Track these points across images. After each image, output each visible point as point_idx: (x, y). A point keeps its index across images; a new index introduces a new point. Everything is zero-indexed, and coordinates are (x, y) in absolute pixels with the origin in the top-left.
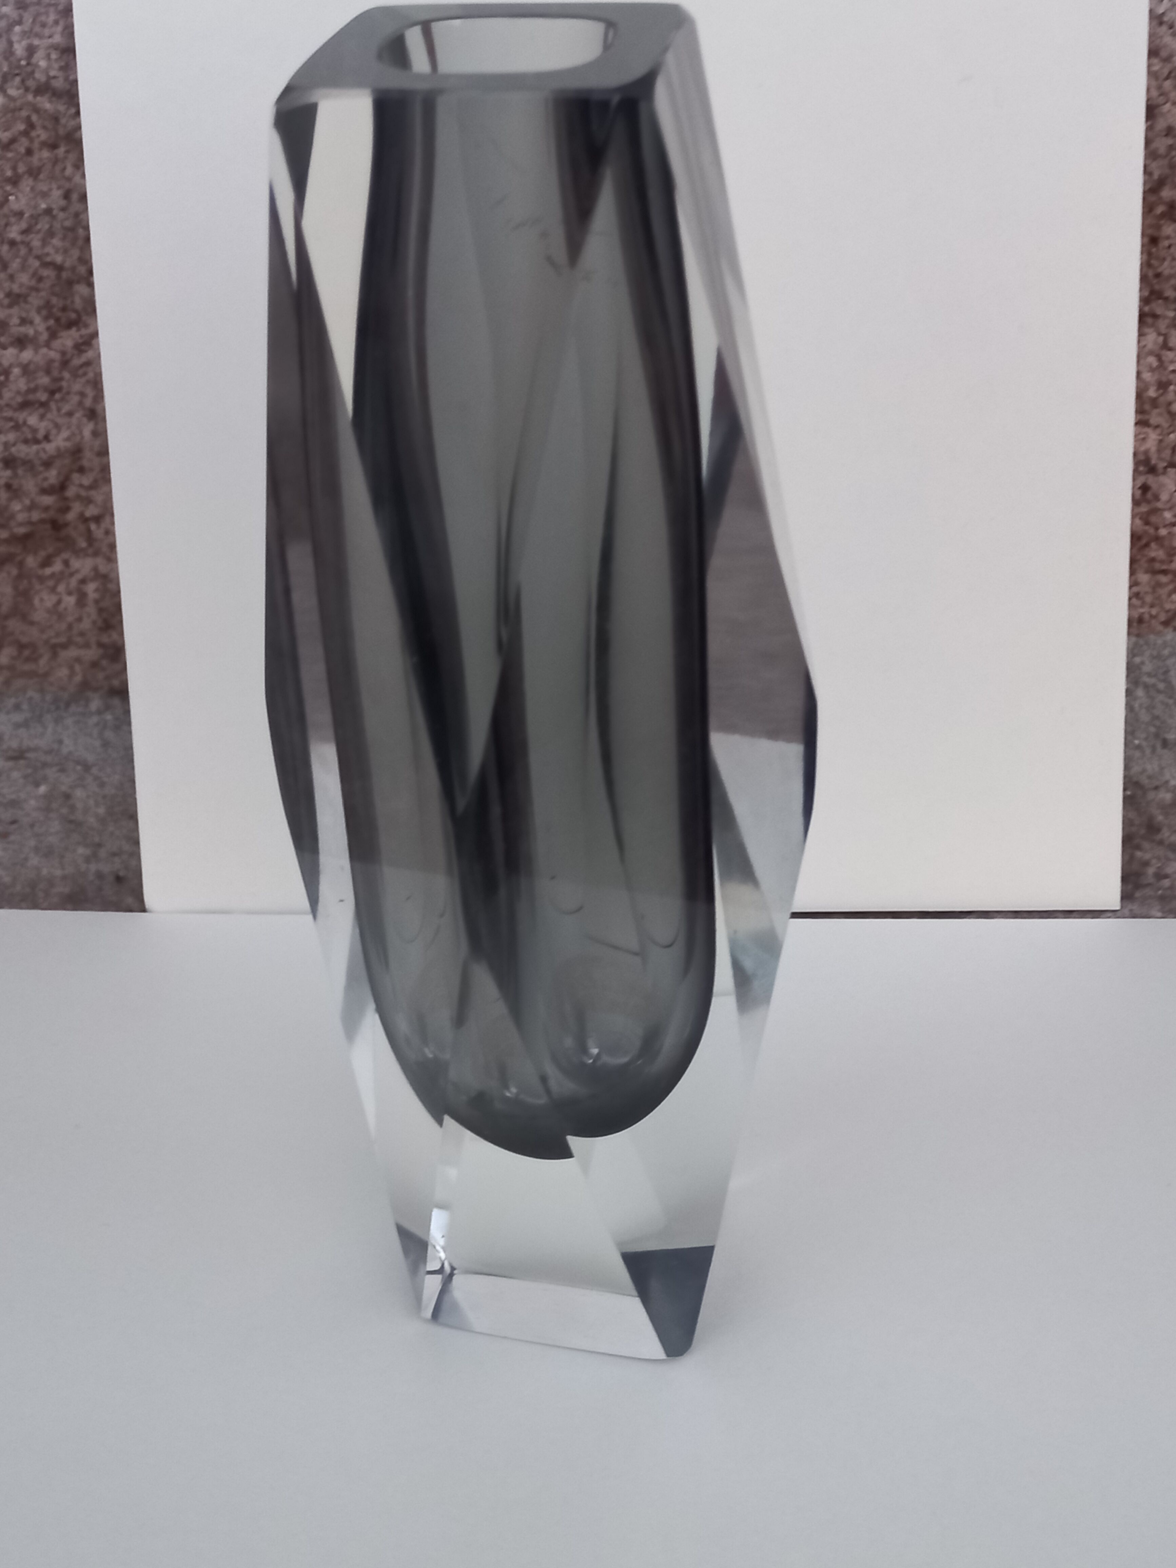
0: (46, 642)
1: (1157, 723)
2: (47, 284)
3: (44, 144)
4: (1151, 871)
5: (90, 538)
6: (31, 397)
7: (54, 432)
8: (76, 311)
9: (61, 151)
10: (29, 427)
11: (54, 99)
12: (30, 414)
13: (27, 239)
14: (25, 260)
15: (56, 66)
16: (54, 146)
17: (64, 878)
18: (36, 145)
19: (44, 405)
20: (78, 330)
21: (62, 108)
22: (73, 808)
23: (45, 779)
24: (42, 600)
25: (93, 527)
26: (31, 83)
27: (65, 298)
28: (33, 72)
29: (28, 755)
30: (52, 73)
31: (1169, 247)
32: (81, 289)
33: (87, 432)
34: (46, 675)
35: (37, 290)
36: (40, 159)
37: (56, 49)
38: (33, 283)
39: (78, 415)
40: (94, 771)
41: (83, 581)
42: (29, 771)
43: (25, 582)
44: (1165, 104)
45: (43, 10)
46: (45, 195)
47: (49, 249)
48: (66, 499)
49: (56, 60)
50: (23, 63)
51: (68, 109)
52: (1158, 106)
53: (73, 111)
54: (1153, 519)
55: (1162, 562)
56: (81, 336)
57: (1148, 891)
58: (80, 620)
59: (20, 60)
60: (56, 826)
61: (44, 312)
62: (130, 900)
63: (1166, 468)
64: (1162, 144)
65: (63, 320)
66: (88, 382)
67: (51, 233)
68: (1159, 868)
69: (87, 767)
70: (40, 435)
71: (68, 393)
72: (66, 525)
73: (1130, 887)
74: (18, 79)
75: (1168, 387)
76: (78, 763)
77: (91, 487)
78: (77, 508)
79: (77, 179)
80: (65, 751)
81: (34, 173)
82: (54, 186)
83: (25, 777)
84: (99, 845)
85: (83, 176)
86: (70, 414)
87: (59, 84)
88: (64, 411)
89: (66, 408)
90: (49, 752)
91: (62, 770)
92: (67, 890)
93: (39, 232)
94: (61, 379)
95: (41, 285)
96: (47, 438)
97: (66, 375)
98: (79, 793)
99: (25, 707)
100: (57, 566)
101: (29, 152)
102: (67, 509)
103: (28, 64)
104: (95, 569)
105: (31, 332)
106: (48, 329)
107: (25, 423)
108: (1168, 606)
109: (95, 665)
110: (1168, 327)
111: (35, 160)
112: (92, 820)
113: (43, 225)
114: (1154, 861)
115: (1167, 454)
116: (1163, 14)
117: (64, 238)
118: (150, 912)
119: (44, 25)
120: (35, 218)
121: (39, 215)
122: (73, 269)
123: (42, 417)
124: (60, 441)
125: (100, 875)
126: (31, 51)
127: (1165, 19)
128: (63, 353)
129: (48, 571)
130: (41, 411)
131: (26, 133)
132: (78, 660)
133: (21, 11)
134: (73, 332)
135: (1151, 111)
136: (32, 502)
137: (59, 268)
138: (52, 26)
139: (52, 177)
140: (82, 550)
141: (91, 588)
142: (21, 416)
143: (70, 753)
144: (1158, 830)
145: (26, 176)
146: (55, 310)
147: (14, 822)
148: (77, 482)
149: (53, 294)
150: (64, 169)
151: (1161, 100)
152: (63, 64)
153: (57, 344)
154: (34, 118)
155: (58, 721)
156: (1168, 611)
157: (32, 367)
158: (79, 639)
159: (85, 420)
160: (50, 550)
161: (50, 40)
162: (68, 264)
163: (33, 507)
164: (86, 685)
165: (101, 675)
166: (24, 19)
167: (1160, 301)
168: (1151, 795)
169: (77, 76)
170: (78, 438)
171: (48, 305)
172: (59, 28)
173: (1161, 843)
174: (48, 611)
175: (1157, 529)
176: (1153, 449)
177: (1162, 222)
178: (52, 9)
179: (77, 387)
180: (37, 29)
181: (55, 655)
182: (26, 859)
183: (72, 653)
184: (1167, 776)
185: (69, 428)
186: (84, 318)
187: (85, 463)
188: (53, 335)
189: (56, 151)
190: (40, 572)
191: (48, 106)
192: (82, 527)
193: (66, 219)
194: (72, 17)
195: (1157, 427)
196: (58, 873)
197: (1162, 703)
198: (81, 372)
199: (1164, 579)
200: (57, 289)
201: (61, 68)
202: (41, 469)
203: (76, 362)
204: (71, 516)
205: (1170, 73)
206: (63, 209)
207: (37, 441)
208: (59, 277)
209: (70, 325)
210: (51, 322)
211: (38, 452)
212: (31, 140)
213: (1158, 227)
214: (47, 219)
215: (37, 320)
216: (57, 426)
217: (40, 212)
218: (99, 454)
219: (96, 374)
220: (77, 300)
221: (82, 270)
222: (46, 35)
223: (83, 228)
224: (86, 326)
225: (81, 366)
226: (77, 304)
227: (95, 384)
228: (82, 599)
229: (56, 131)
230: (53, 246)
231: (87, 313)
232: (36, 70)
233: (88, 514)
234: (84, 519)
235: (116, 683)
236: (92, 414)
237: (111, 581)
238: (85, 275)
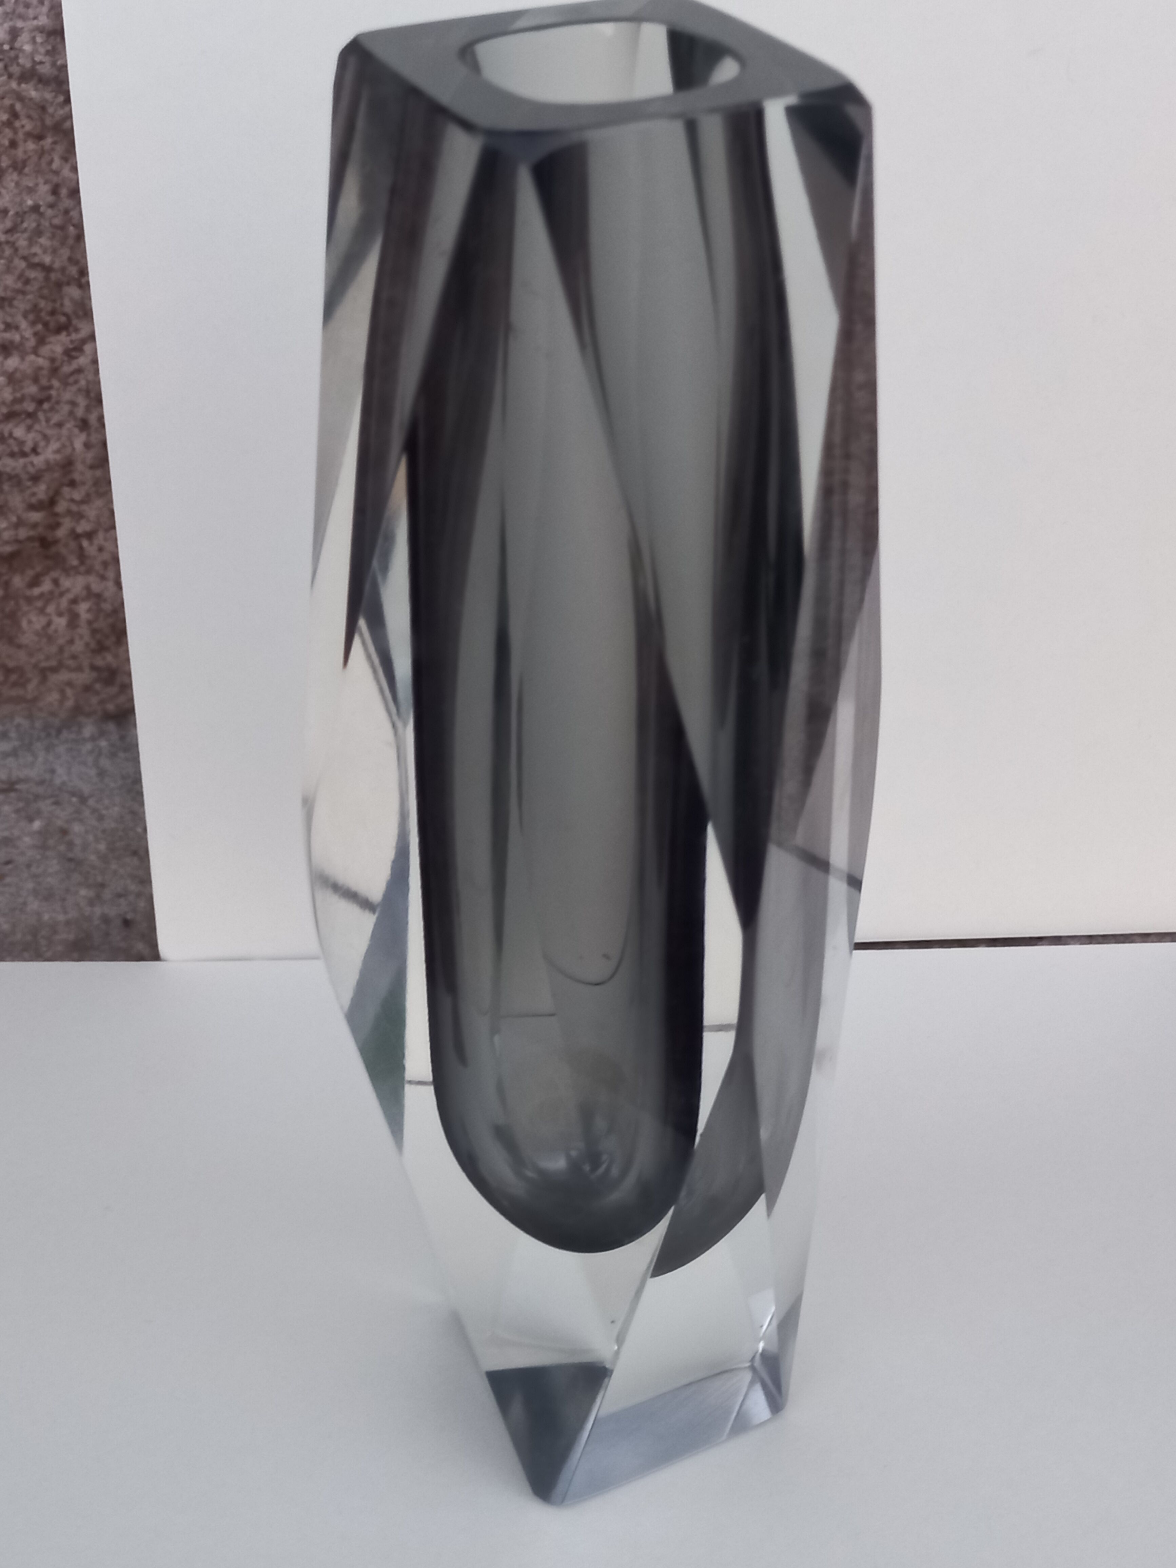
0: (35, 666)
2: (33, 287)
3: (29, 135)
5: (82, 556)
6: (17, 407)
7: (42, 444)
8: (65, 314)
9: (48, 141)
10: (15, 439)
11: (40, 86)
12: (16, 426)
13: (11, 239)
14: (10, 260)
15: (42, 50)
16: (40, 137)
17: (68, 923)
18: (21, 135)
19: (30, 415)
20: (69, 335)
21: (48, 96)
22: (70, 845)
23: (39, 813)
24: (30, 622)
25: (85, 543)
26: (15, 69)
27: (54, 301)
28: (17, 57)
29: (18, 787)
30: (38, 58)
32: (73, 292)
33: (78, 444)
34: (35, 700)
35: (23, 293)
36: (25, 152)
37: (41, 32)
38: (19, 285)
39: (69, 425)
40: (91, 802)
41: (74, 601)
42: (21, 805)
43: (12, 603)
46: (31, 190)
47: (36, 249)
48: (56, 515)
49: (42, 43)
50: (6, 47)
51: (56, 97)
53: (61, 98)
56: (72, 342)
58: (71, 642)
60: (54, 866)
61: (31, 317)
62: (140, 946)
65: (52, 325)
66: (80, 390)
67: (38, 232)
69: (83, 800)
70: (27, 448)
71: (58, 403)
72: (56, 542)
76: (73, 794)
77: (83, 502)
78: (67, 524)
79: (66, 172)
80: (58, 781)
81: (18, 167)
82: (41, 180)
83: (17, 811)
84: (102, 885)
85: (75, 169)
86: (60, 425)
87: (45, 70)
88: (52, 422)
89: (56, 418)
90: (42, 782)
91: (57, 803)
92: (71, 937)
93: (25, 230)
94: (50, 387)
95: (28, 288)
96: (35, 451)
97: (56, 383)
98: (77, 828)
99: (13, 734)
100: (46, 586)
101: (13, 144)
102: (58, 525)
103: (11, 49)
104: (88, 588)
105: (17, 338)
106: (35, 334)
107: (11, 435)
109: (87, 688)
111: (20, 153)
112: (93, 857)
113: (30, 223)
117: (53, 237)
118: (166, 960)
119: (27, 6)
120: (21, 216)
121: (25, 213)
122: (63, 270)
123: (29, 428)
124: (49, 454)
125: (106, 919)
126: (14, 33)
128: (53, 360)
129: (36, 591)
130: (29, 421)
131: (9, 124)
132: (70, 684)
134: (63, 337)
136: (19, 518)
137: (47, 269)
138: (36, 7)
139: (38, 171)
140: (74, 568)
141: (83, 608)
142: (6, 428)
143: (64, 783)
145: (10, 170)
146: (43, 314)
147: (8, 863)
148: (68, 497)
149: (43, 297)
150: (51, 162)
152: (49, 48)
153: (45, 350)
154: (18, 107)
155: (48, 749)
157: (18, 375)
158: (71, 663)
159: (76, 431)
160: (39, 569)
161: (35, 22)
162: (57, 265)
163: (20, 523)
164: (77, 710)
165: (94, 700)
169: (66, 61)
170: (68, 451)
171: (35, 309)
172: (45, 9)
174: (37, 634)
179: (67, 396)
180: (21, 10)
181: (44, 679)
182: (25, 904)
183: (64, 676)
185: (59, 439)
186: (75, 322)
187: (77, 476)
188: (41, 341)
189: (42, 143)
190: (28, 593)
191: (33, 94)
192: (73, 544)
193: (55, 216)
196: (61, 918)
198: (71, 380)
200: (45, 292)
201: (48, 53)
202: (29, 483)
203: (66, 369)
204: (61, 533)
206: (51, 206)
207: (24, 454)
208: (47, 279)
209: (59, 329)
210: (39, 327)
211: (25, 466)
212: (15, 131)
214: (34, 216)
215: (24, 324)
216: (46, 438)
217: (26, 209)
218: (92, 467)
219: (88, 382)
220: (67, 303)
221: (73, 271)
222: (31, 16)
223: (74, 225)
224: (77, 330)
225: (72, 373)
226: (68, 307)
227: (87, 392)
228: (73, 620)
229: (42, 121)
230: (41, 245)
231: (78, 317)
232: (21, 55)
233: (80, 530)
234: (75, 536)
235: (111, 707)
236: (84, 425)
237: (105, 600)
238: (76, 276)
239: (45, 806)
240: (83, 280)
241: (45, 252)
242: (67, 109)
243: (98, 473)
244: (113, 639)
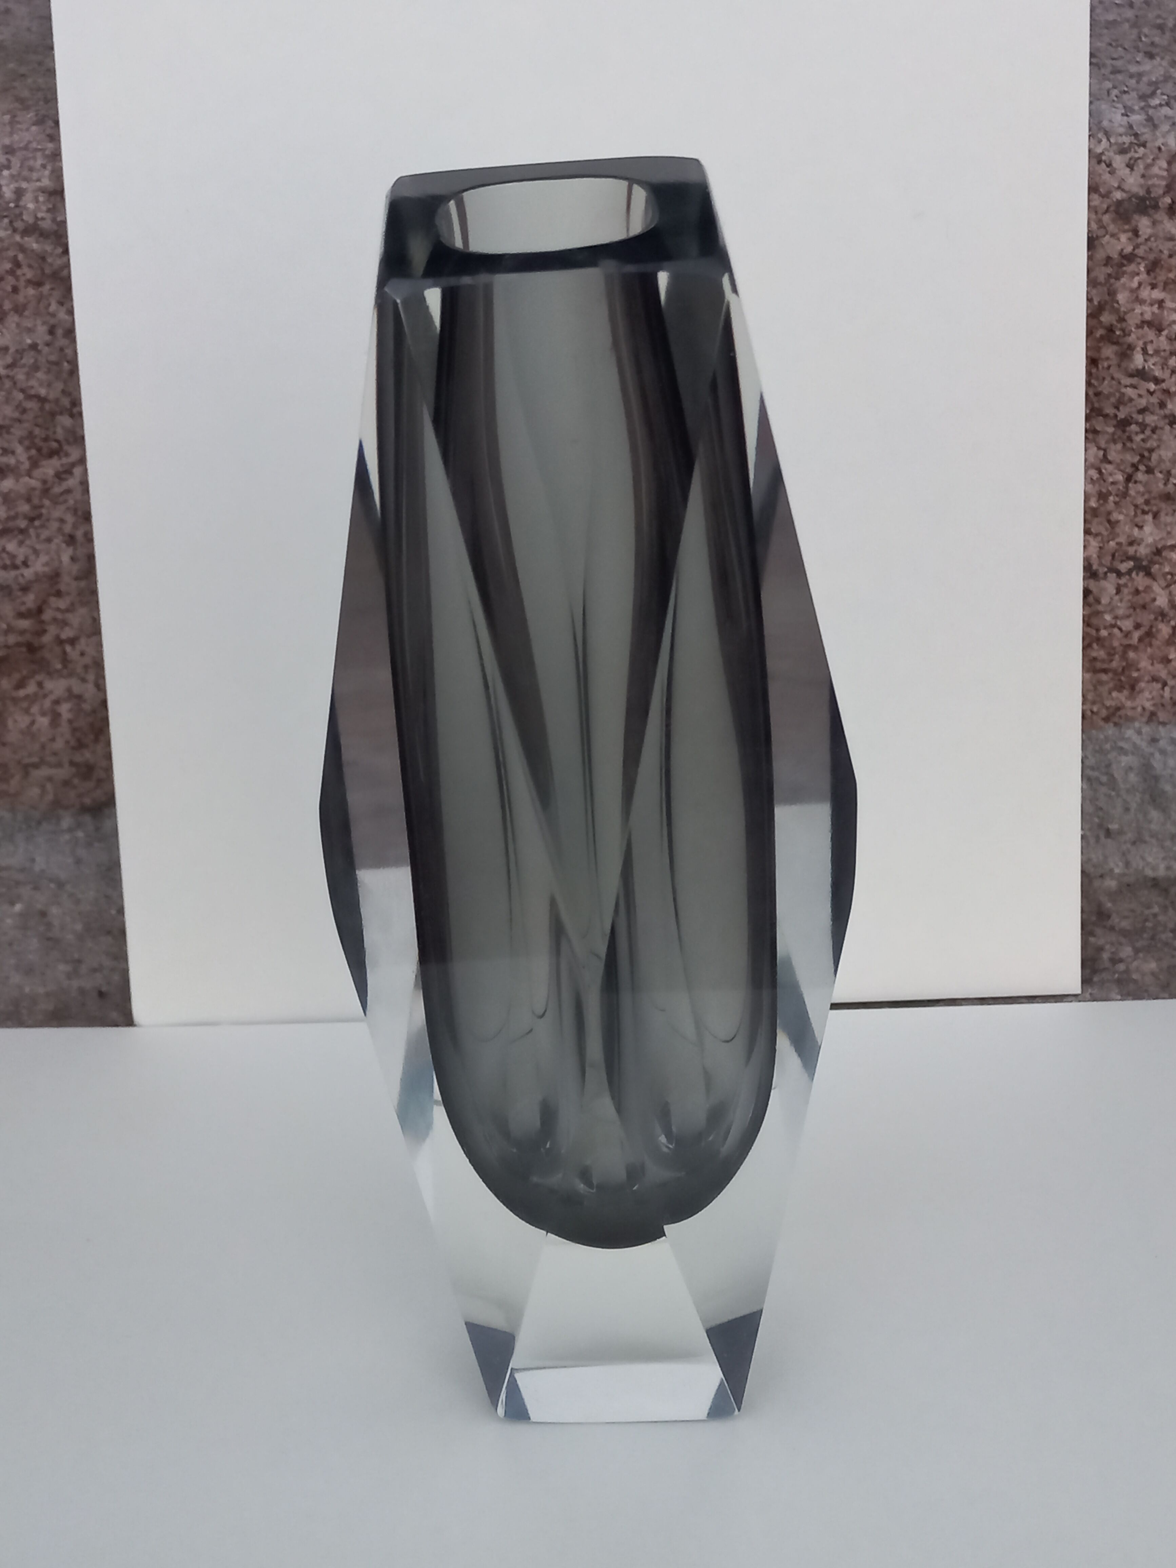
0: (19, 762)
1: (1101, 814)
2: (29, 416)
3: (29, 282)
4: (1105, 956)
5: (65, 660)
6: (11, 524)
7: (32, 557)
8: (57, 441)
9: (46, 288)
10: (8, 553)
11: (41, 239)
12: (9, 541)
13: (11, 374)
14: (9, 393)
15: (44, 208)
16: (38, 284)
17: (48, 995)
18: (22, 283)
19: (22, 531)
20: (60, 458)
21: (49, 248)
22: (49, 925)
23: (19, 898)
24: (15, 721)
25: (68, 648)
26: (19, 225)
27: (47, 429)
28: (21, 214)
30: (40, 215)
31: (1109, 367)
32: (68, 421)
33: (65, 558)
34: (17, 794)
35: (19, 421)
36: (25, 297)
37: (43, 192)
38: (16, 415)
39: (56, 541)
40: (68, 887)
41: (57, 702)
42: (4, 890)
44: (1104, 236)
45: (31, 155)
46: (30, 330)
47: (33, 382)
48: (42, 622)
49: (44, 202)
50: (12, 205)
51: (55, 248)
52: (1097, 237)
53: (61, 250)
54: (1095, 621)
55: (1103, 661)
56: (62, 465)
57: (1105, 975)
58: (53, 740)
59: (9, 203)
60: (34, 943)
61: (27, 443)
62: (116, 1014)
63: (1106, 573)
64: (1101, 273)
65: (45, 451)
66: (68, 509)
67: (36, 368)
68: (1113, 953)
69: (61, 885)
70: (18, 562)
71: (48, 520)
72: (42, 647)
73: (1088, 971)
74: (6, 220)
75: (1108, 499)
76: (51, 880)
77: (67, 610)
78: (52, 630)
79: (62, 315)
80: (37, 868)
81: (19, 310)
82: (39, 322)
84: (79, 961)
85: (71, 312)
86: (49, 540)
87: (47, 225)
88: (43, 537)
89: (45, 534)
90: (22, 870)
91: (36, 888)
92: (51, 1007)
93: (24, 366)
94: (42, 506)
95: (25, 417)
96: (25, 564)
97: (47, 502)
98: (54, 910)
100: (31, 688)
101: (15, 290)
102: (44, 631)
103: (17, 206)
104: (69, 690)
105: (12, 461)
106: (30, 458)
107: (4, 549)
108: (1108, 703)
109: (66, 783)
110: (1107, 442)
111: (20, 298)
112: (70, 937)
113: (28, 359)
114: (1108, 947)
115: (1107, 560)
116: (1102, 154)
117: (49, 371)
118: (140, 1026)
119: (31, 169)
120: (20, 352)
121: (24, 350)
122: (57, 401)
123: (21, 543)
124: (39, 566)
125: (82, 991)
126: (19, 193)
127: (1104, 158)
128: (44, 482)
129: (22, 693)
130: (20, 537)
131: (11, 272)
132: (50, 779)
133: (8, 156)
134: (54, 461)
135: (1092, 243)
136: (8, 625)
137: (42, 400)
138: (39, 170)
139: (37, 314)
140: (57, 671)
141: (65, 709)
143: (43, 871)
144: (1109, 917)
145: (12, 313)
146: (37, 440)
148: (54, 605)
149: (37, 425)
150: (49, 305)
151: (1101, 232)
152: (50, 206)
153: (37, 473)
154: (21, 257)
155: (29, 839)
156: (1107, 708)
157: (12, 495)
158: (52, 759)
159: (64, 545)
160: (25, 672)
161: (38, 184)
162: (51, 396)
163: (10, 630)
164: (57, 804)
165: (72, 794)
166: (13, 164)
167: (1101, 418)
168: (1097, 883)
169: (66, 218)
170: (56, 564)
171: (31, 435)
172: (47, 173)
173: (1112, 928)
174: (22, 732)
175: (1098, 630)
176: (1095, 556)
177: (1101, 344)
178: (39, 154)
179: (57, 513)
180: (25, 173)
181: (26, 774)
182: (7, 978)
183: (45, 772)
184: (1112, 865)
185: (48, 553)
186: (66, 447)
187: (63, 587)
188: (35, 464)
189: (40, 289)
190: (15, 694)
191: (35, 246)
192: (57, 650)
193: (51, 353)
194: (61, 160)
195: (1097, 535)
196: (41, 990)
197: (1105, 795)
198: (61, 499)
199: (1104, 677)
200: (40, 421)
201: (49, 210)
202: (19, 593)
203: (57, 490)
204: (47, 639)
205: (1108, 208)
206: (48, 344)
207: (15, 567)
208: (42, 409)
209: (52, 453)
210: (33, 452)
211: (16, 577)
212: (17, 278)
213: (1098, 349)
214: (32, 353)
215: (19, 450)
216: (36, 552)
217: (26, 347)
218: (77, 579)
219: (76, 502)
220: (59, 430)
221: (66, 402)
222: (34, 178)
223: (68, 362)
224: (67, 455)
225: (62, 494)
226: (60, 433)
227: (75, 511)
228: (55, 717)
229: (42, 270)
230: (38, 379)
231: (69, 443)
232: (24, 212)
233: (64, 636)
234: (60, 642)
235: (87, 801)
236: (71, 540)
237: (85, 701)
238: (68, 406)
239: (25, 891)
240: (75, 410)
241: (41, 385)
242: (65, 259)
243: (83, 584)
244: (92, 737)
